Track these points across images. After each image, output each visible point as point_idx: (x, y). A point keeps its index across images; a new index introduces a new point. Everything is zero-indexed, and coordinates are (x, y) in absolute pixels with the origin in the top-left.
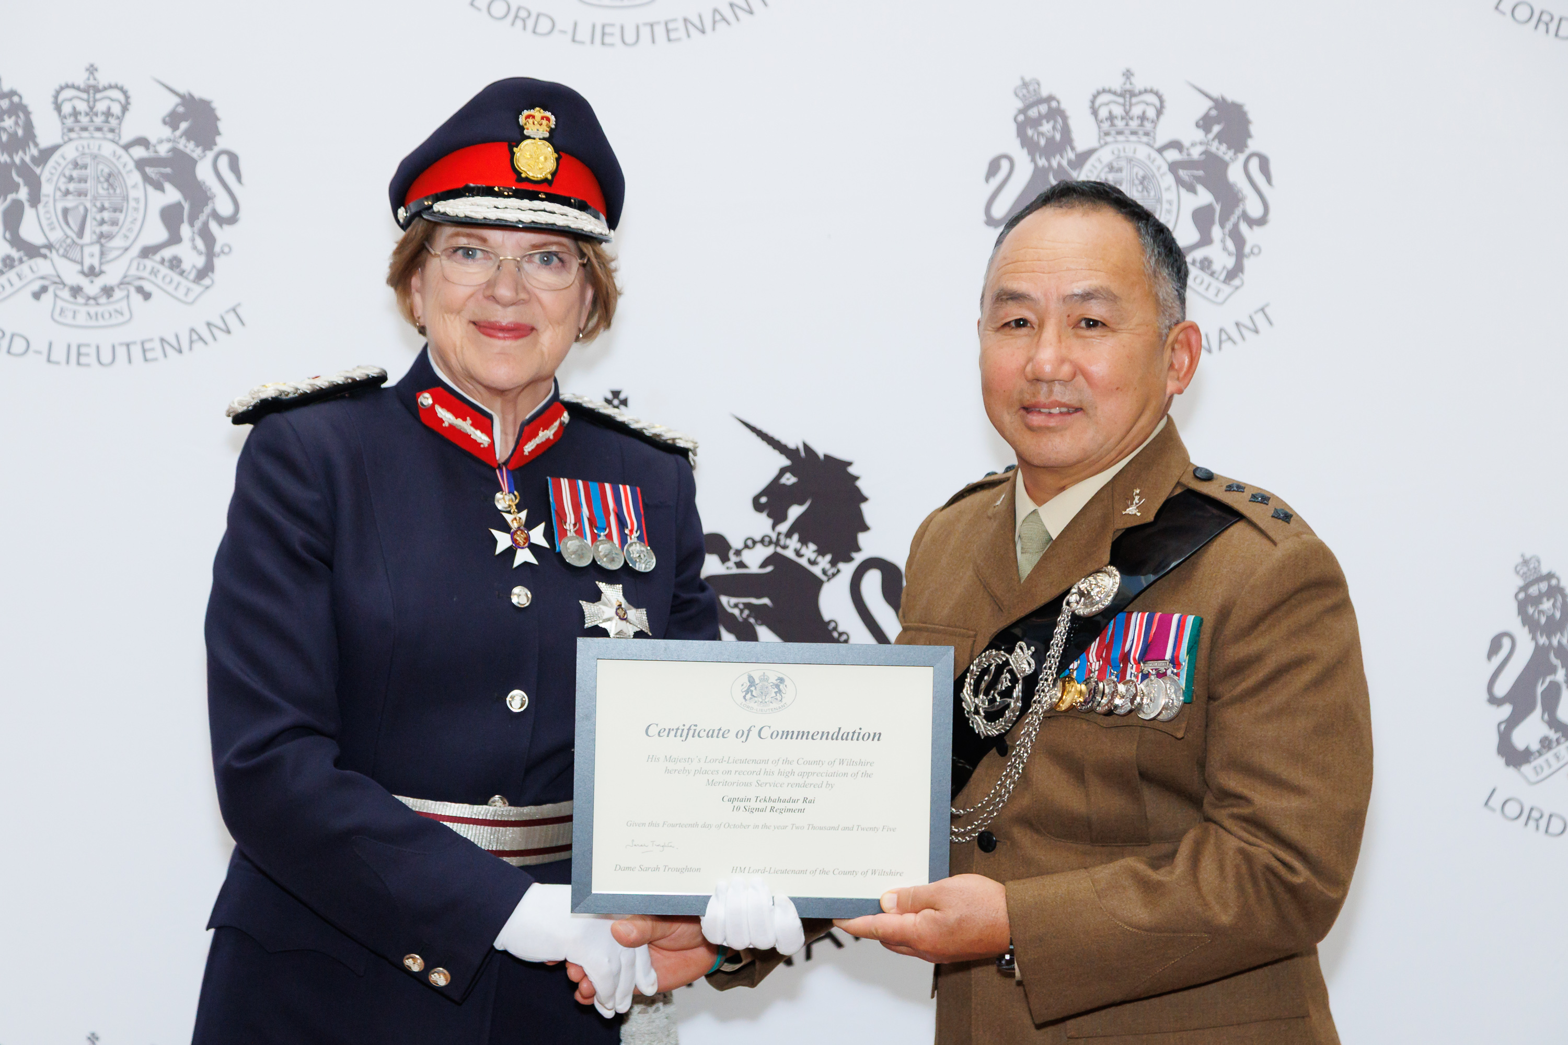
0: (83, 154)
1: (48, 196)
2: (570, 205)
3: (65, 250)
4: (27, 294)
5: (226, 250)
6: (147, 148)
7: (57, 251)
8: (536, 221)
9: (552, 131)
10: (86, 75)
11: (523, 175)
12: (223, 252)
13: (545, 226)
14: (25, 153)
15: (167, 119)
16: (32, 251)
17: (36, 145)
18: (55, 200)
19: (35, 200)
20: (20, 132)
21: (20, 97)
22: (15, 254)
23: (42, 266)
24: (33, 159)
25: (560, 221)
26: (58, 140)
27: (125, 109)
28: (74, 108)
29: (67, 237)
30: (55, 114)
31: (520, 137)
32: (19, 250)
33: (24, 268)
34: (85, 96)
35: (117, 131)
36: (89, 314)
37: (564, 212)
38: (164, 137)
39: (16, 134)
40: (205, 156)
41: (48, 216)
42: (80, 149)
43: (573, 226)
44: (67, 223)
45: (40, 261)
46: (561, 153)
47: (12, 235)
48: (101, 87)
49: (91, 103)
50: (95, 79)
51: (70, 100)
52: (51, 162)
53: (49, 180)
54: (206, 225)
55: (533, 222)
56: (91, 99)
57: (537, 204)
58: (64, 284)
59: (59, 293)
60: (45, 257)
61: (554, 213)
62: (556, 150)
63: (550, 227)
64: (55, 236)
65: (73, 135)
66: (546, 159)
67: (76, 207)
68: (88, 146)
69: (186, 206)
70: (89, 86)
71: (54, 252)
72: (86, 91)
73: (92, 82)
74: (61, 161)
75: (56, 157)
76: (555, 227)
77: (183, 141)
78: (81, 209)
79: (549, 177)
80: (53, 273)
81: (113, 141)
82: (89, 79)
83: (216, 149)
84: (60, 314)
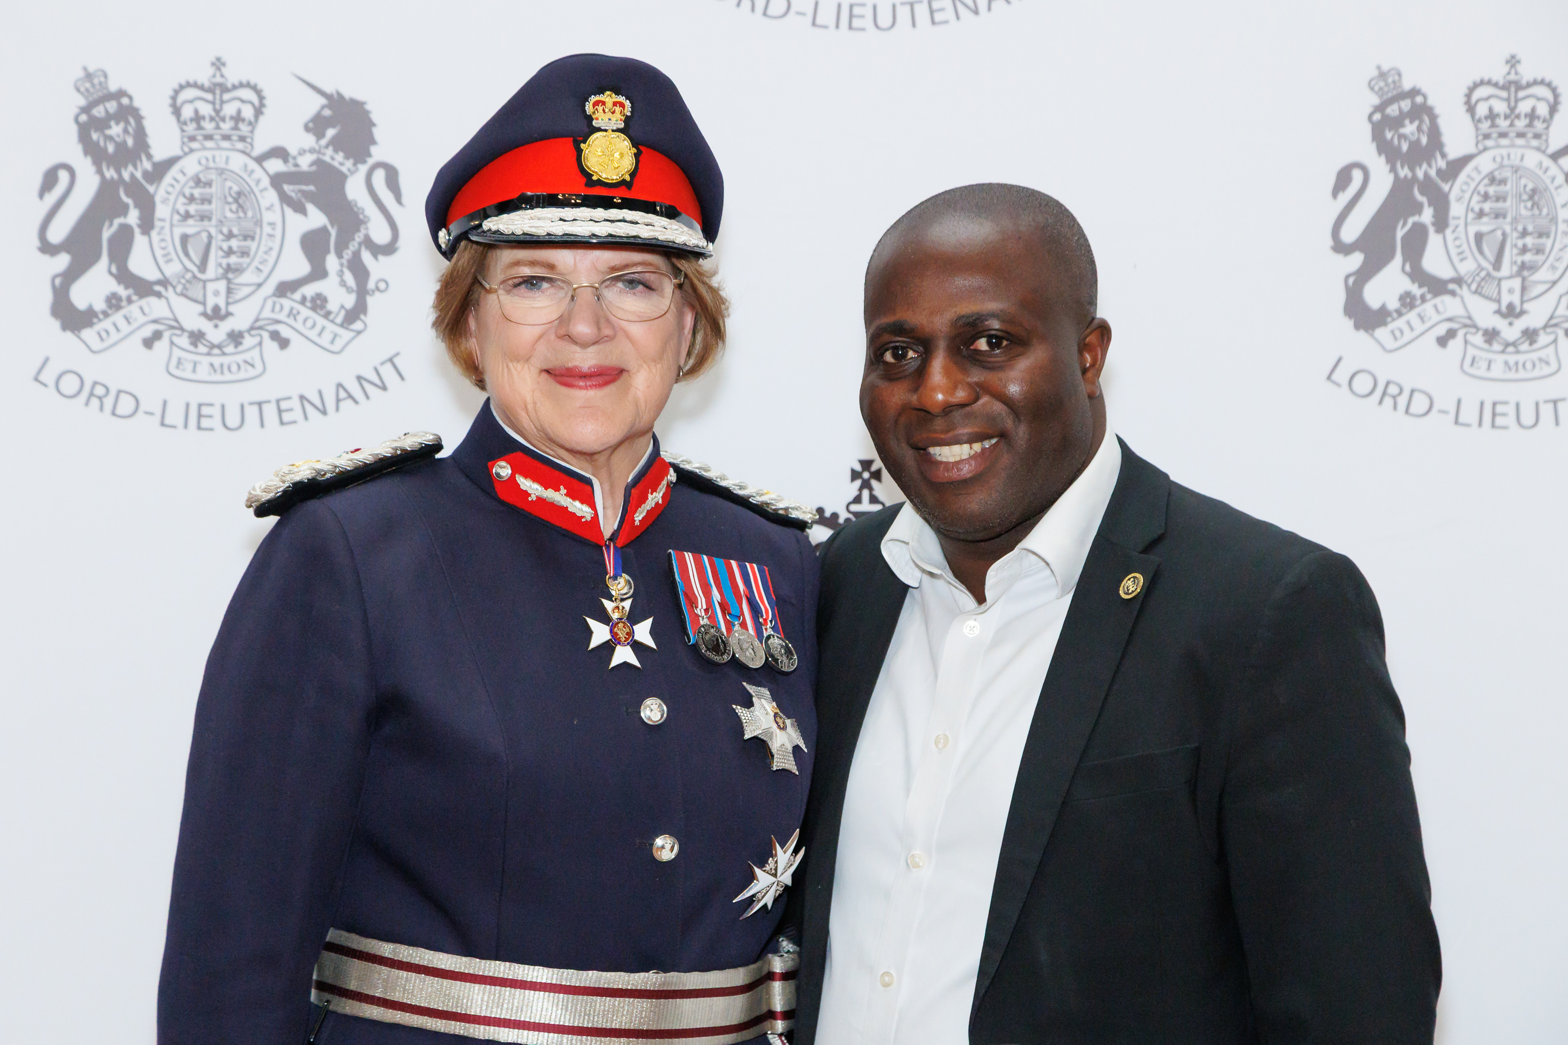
0: (208, 168)
1: (163, 220)
2: (655, 212)
3: (184, 285)
4: (136, 341)
5: (382, 286)
6: (286, 161)
7: (174, 288)
8: (613, 233)
9: (627, 120)
10: (211, 71)
11: (595, 178)
12: (378, 289)
13: (625, 240)
14: (135, 167)
15: (311, 125)
16: (143, 288)
17: (149, 157)
18: (172, 226)
19: (147, 225)
20: (130, 142)
21: (131, 98)
22: (122, 292)
23: (156, 307)
24: (146, 174)
25: (645, 233)
26: (177, 152)
27: (258, 112)
28: (196, 112)
29: (187, 270)
30: (173, 119)
31: (586, 130)
32: (127, 288)
33: (133, 310)
34: (209, 97)
35: (249, 140)
36: (212, 365)
37: (646, 221)
38: (307, 147)
39: (125, 142)
40: (357, 170)
41: (163, 244)
42: (204, 162)
43: (661, 238)
44: (187, 254)
45: (152, 300)
46: (641, 147)
47: (118, 268)
48: (229, 85)
49: (218, 107)
50: (222, 76)
51: (191, 102)
52: (168, 179)
53: (165, 201)
54: (357, 255)
55: (611, 235)
56: (218, 102)
57: (614, 213)
58: (182, 329)
59: (175, 339)
60: (159, 295)
61: (637, 223)
62: (635, 144)
63: (632, 240)
64: (172, 269)
65: (194, 145)
66: (622, 155)
67: (198, 233)
68: (214, 158)
69: (333, 232)
70: (215, 85)
71: (170, 289)
72: (210, 90)
73: (218, 79)
74: (180, 177)
75: (174, 172)
76: (640, 241)
77: (330, 151)
78: (204, 236)
79: (628, 178)
80: (170, 315)
81: (244, 152)
82: (214, 76)
83: (371, 161)
84: (177, 367)
